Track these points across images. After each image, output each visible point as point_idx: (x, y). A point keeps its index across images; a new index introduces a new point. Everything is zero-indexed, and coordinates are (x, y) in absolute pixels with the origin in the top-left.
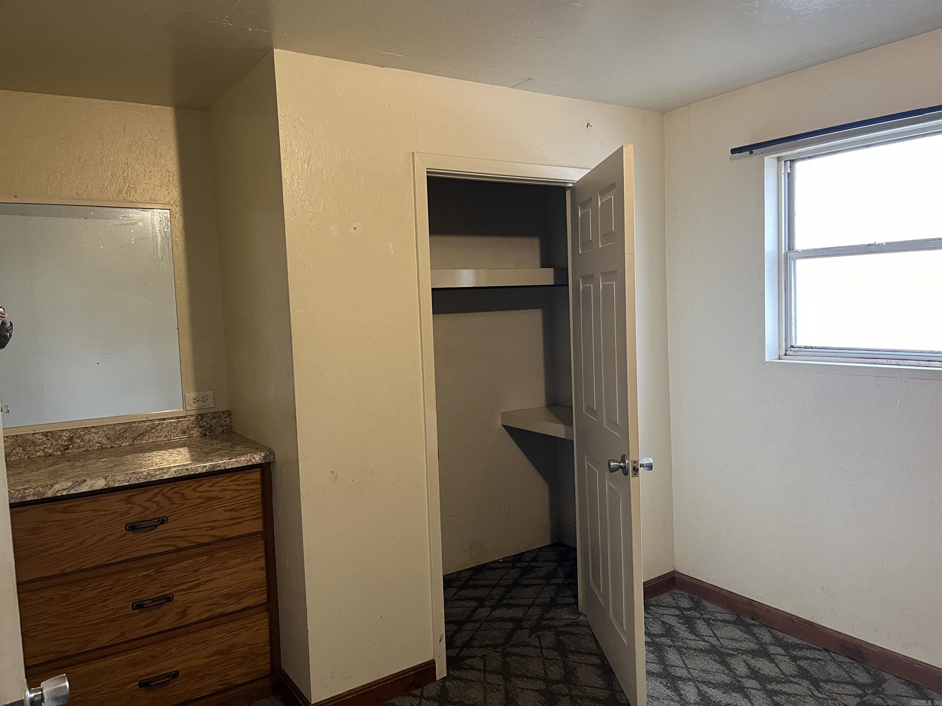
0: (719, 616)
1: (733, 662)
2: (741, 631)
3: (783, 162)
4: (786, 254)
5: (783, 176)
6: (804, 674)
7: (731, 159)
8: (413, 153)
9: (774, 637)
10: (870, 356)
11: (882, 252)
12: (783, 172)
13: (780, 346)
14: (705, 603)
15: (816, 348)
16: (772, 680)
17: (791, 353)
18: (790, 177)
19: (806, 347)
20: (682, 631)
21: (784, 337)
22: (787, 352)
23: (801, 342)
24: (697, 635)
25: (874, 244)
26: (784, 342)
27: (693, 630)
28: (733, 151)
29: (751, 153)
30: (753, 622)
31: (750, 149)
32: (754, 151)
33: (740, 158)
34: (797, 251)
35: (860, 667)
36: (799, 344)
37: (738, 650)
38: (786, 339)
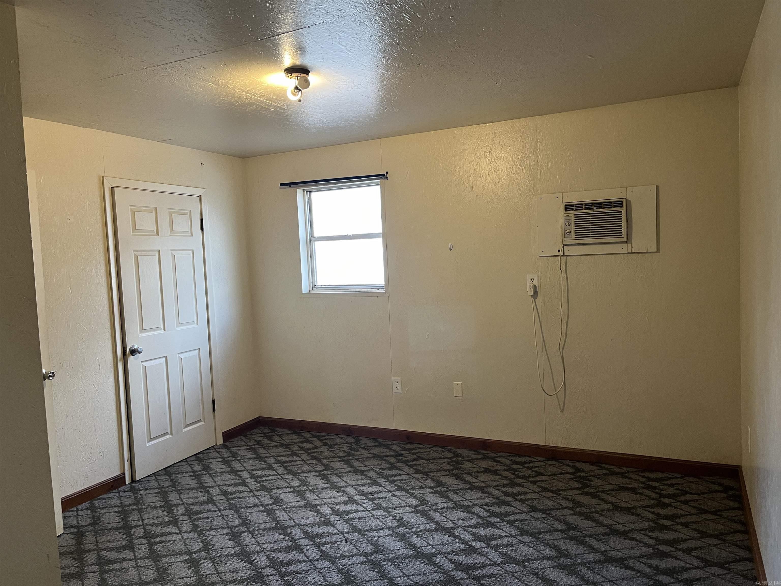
0: (285, 433)
1: (292, 447)
2: (296, 436)
3: (306, 192)
4: (310, 239)
5: (306, 199)
6: (325, 444)
7: (280, 188)
8: (103, 177)
9: (312, 435)
10: (349, 288)
11: (351, 239)
12: (306, 197)
13: (309, 286)
14: (277, 429)
15: (326, 286)
16: (309, 449)
17: (315, 289)
18: (310, 199)
19: (321, 286)
20: (266, 441)
21: (311, 281)
22: (313, 289)
23: (319, 283)
24: (273, 441)
25: (347, 235)
26: (311, 283)
27: (271, 440)
28: (281, 185)
29: (290, 186)
30: (302, 431)
31: (290, 184)
32: (292, 186)
33: (285, 188)
34: (315, 237)
35: (351, 437)
36: (319, 284)
37: (294, 442)
38: (312, 282)
